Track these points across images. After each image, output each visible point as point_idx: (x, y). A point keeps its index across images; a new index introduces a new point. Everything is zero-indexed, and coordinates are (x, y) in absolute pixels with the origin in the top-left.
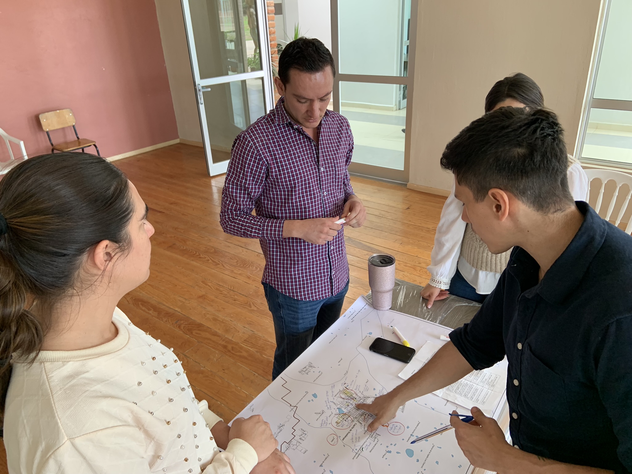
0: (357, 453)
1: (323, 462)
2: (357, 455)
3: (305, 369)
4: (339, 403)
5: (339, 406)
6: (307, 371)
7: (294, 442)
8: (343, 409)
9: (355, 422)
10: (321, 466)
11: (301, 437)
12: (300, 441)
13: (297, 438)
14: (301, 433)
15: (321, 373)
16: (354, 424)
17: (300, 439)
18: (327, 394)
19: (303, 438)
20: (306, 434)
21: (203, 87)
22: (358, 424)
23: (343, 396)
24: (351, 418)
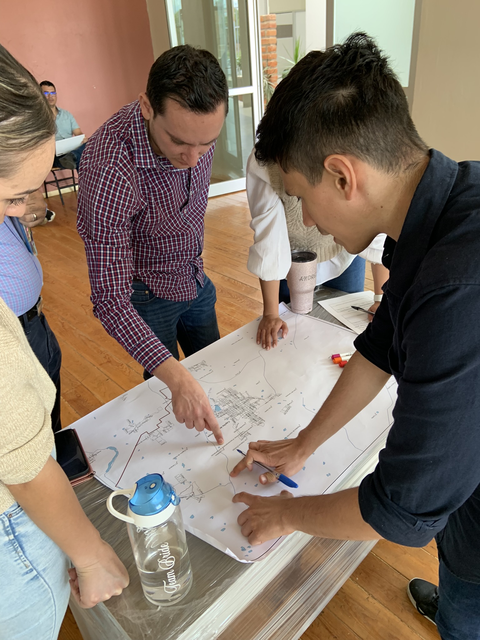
0: (218, 451)
1: (179, 455)
2: (218, 452)
3: (196, 366)
4: (218, 401)
5: (217, 404)
6: (198, 368)
7: (156, 433)
8: (221, 406)
9: (229, 420)
10: (175, 458)
11: (165, 429)
12: (162, 432)
13: (161, 429)
14: (166, 425)
15: (211, 371)
16: (226, 421)
17: (164, 431)
18: (210, 391)
19: (167, 430)
20: (171, 427)
22: (232, 422)
23: (226, 394)
24: (226, 416)
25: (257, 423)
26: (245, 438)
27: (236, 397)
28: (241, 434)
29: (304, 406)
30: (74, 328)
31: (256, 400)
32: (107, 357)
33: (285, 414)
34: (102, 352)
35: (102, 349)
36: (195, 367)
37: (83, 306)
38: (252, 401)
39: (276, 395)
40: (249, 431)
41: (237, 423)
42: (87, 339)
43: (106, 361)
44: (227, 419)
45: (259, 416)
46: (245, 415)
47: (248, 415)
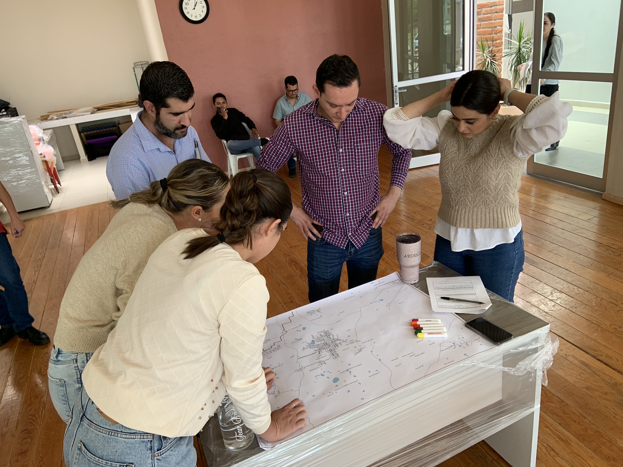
1: (276, 367)
2: (300, 370)
4: (316, 338)
5: (314, 339)
6: (313, 313)
7: (268, 351)
8: (315, 342)
11: (275, 349)
12: (272, 351)
13: (273, 349)
14: (277, 347)
15: (321, 317)
16: (315, 352)
20: (279, 349)
21: (400, 89)
22: (318, 353)
23: (323, 334)
24: (316, 349)
25: (334, 357)
26: (321, 365)
27: (329, 337)
28: (320, 362)
29: (372, 352)
30: (275, 272)
31: (340, 342)
32: (291, 298)
33: (355, 354)
34: (288, 293)
35: (289, 291)
36: (311, 312)
37: (285, 255)
38: (338, 342)
39: (356, 341)
40: (326, 362)
41: (320, 354)
42: (281, 281)
43: (289, 301)
44: (316, 351)
45: (337, 352)
46: (328, 350)
47: (331, 351)
